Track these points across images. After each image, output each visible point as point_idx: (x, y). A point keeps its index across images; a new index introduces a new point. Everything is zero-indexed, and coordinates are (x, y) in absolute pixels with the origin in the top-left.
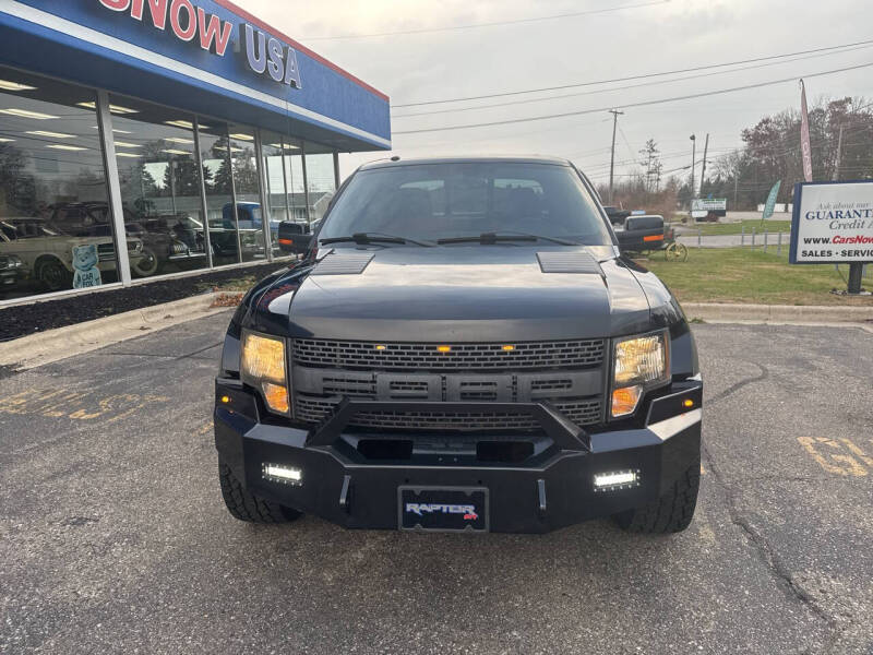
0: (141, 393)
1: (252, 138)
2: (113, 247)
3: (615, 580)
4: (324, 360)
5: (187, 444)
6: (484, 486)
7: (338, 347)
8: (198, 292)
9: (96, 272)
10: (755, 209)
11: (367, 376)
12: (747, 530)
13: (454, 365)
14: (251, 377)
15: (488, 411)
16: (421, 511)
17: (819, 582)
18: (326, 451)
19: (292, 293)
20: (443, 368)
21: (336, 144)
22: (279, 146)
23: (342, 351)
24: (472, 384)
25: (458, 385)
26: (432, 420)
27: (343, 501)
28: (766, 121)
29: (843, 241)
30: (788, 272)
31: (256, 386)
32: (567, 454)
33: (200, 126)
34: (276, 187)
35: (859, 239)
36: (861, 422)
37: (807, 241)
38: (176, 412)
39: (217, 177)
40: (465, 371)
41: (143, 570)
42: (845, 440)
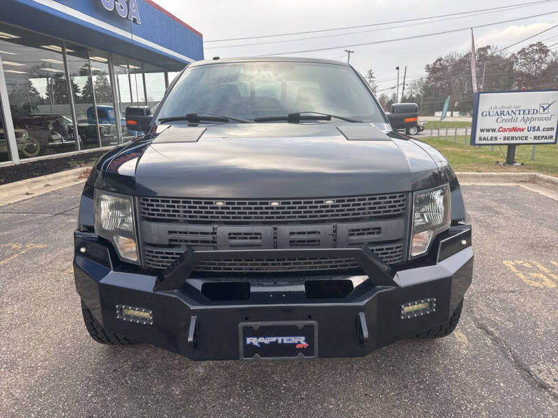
0: (24, 243)
1: (106, 60)
2: (4, 136)
3: (403, 380)
4: (169, 215)
5: (58, 281)
6: (314, 320)
7: (181, 204)
8: (69, 167)
10: (433, 115)
11: (209, 228)
12: (488, 333)
13: (284, 217)
14: (104, 231)
15: (313, 256)
16: (259, 343)
17: (551, 373)
18: (174, 294)
19: (137, 159)
20: (274, 220)
21: (165, 65)
22: (126, 66)
23: (185, 207)
24: (299, 233)
25: (288, 234)
26: (265, 264)
27: (190, 339)
28: (440, 60)
29: (505, 130)
30: (464, 152)
31: (108, 239)
32: (381, 289)
33: (67, 50)
34: (125, 98)
35: (515, 129)
36: (539, 248)
37: (482, 131)
38: (50, 257)
39: (84, 91)
40: (292, 222)
41: (17, 393)
42: (535, 262)
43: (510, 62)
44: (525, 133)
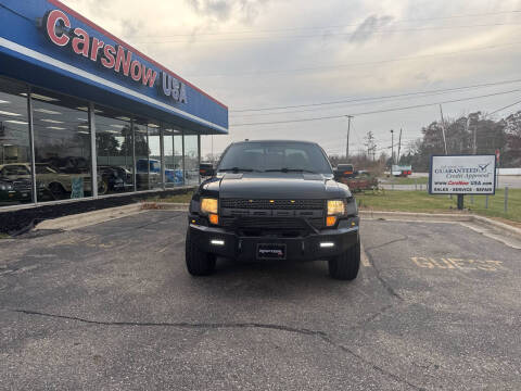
2: (91, 179)
5: (156, 255)
6: (285, 244)
8: (133, 202)
9: (82, 191)
11: (246, 210)
13: (275, 207)
16: (264, 252)
20: (271, 208)
21: (200, 130)
22: (171, 131)
24: (281, 213)
28: (435, 123)
29: (453, 183)
35: (461, 183)
37: (436, 183)
40: (279, 209)
42: (430, 258)
43: (500, 126)
44: (469, 186)
